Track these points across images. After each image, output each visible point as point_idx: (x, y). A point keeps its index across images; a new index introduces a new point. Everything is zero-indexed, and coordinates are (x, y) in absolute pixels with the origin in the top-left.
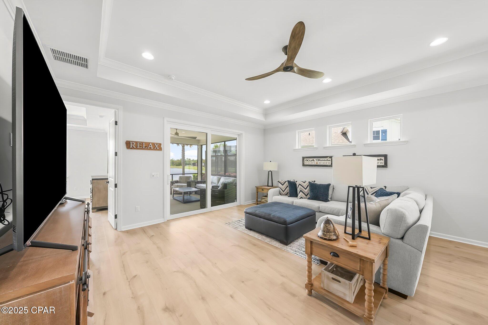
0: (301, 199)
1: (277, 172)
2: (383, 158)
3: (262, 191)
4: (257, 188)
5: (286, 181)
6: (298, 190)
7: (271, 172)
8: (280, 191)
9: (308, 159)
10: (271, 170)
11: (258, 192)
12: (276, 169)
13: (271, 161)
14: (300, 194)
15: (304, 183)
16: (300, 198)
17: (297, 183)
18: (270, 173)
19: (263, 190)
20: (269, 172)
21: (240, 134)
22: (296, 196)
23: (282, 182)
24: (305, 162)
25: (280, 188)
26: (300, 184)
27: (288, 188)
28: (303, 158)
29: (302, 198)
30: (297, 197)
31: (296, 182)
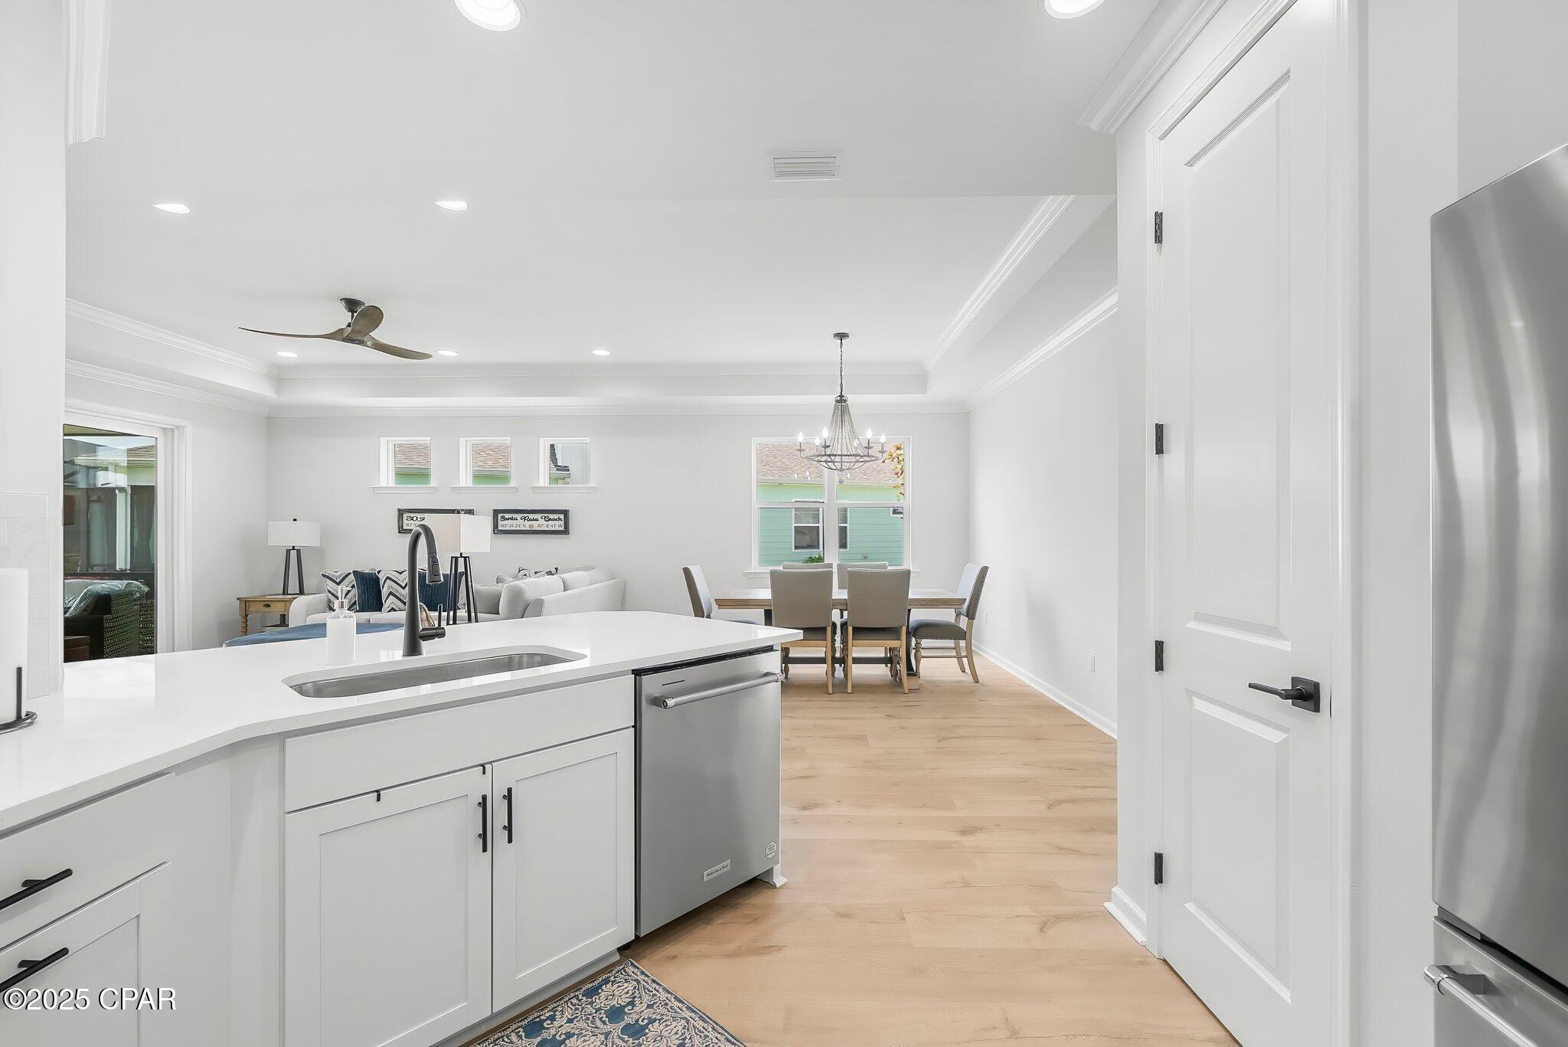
0: (392, 613)
1: (319, 552)
2: (562, 516)
3: (267, 609)
4: (245, 603)
5: (350, 574)
6: (385, 592)
7: (298, 551)
8: (329, 601)
9: (412, 515)
10: (298, 544)
11: (247, 615)
12: (315, 542)
13: (295, 520)
14: (389, 602)
15: (400, 573)
16: (390, 611)
17: (380, 576)
18: (293, 554)
19: (268, 606)
20: (288, 551)
21: (169, 427)
22: (378, 607)
23: (338, 575)
24: (405, 522)
25: (329, 592)
26: (388, 578)
27: (355, 591)
28: (401, 512)
29: (394, 610)
30: (381, 611)
31: (379, 572)
